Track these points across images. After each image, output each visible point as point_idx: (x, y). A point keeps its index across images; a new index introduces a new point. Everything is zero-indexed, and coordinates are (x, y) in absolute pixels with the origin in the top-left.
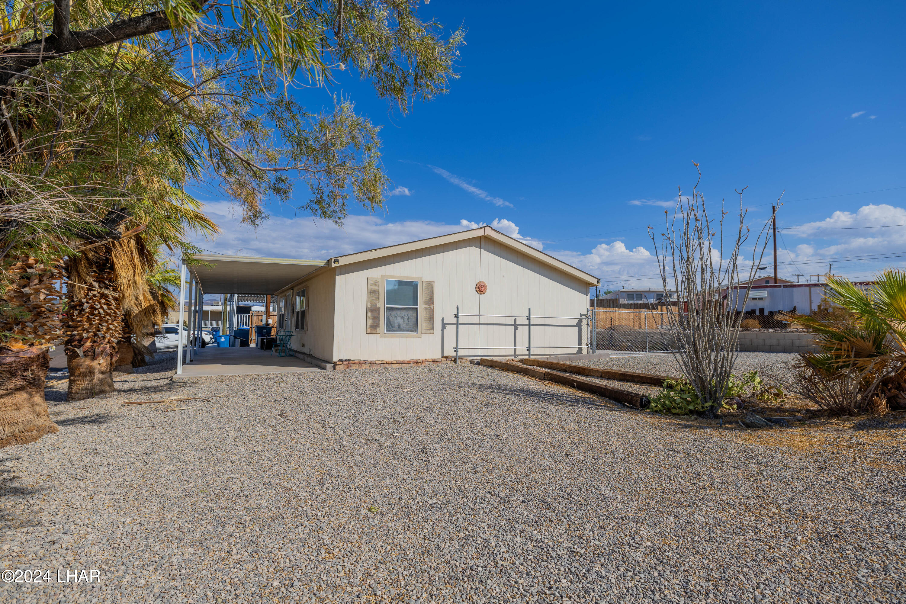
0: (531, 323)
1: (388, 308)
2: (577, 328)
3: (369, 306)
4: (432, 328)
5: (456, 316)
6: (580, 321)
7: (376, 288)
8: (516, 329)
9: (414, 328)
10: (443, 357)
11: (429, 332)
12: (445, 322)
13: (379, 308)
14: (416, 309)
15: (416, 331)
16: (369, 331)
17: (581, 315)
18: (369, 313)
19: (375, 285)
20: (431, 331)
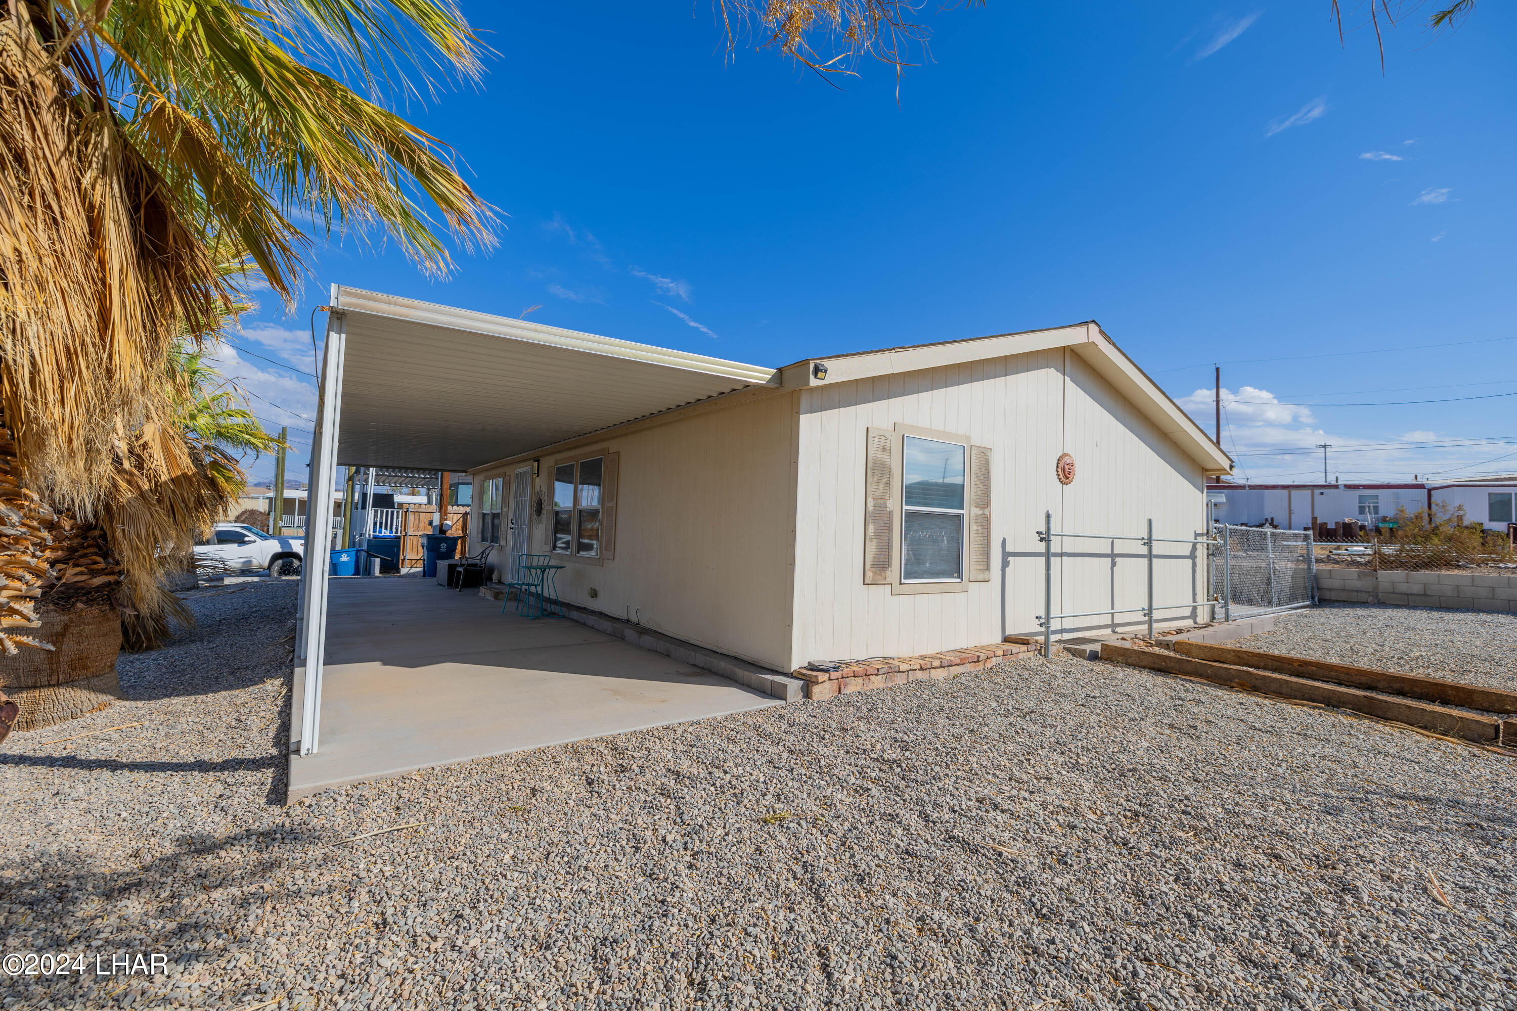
0: (1154, 552)
1: (909, 514)
2: (1190, 561)
3: (870, 507)
4: (987, 568)
5: (1045, 538)
6: (1194, 548)
7: (885, 457)
8: (1114, 564)
9: (954, 568)
10: (1007, 640)
11: (980, 577)
12: (1009, 549)
13: (890, 514)
14: (959, 518)
15: (960, 576)
16: (869, 574)
17: (1197, 535)
18: (871, 529)
19: (883, 449)
20: (985, 576)
